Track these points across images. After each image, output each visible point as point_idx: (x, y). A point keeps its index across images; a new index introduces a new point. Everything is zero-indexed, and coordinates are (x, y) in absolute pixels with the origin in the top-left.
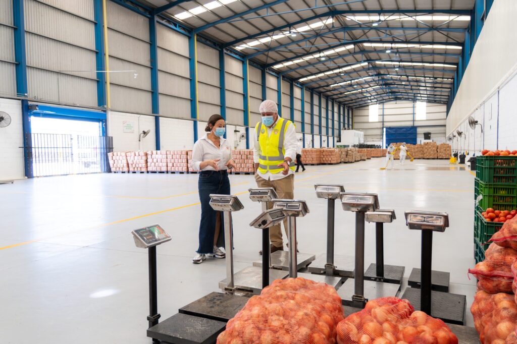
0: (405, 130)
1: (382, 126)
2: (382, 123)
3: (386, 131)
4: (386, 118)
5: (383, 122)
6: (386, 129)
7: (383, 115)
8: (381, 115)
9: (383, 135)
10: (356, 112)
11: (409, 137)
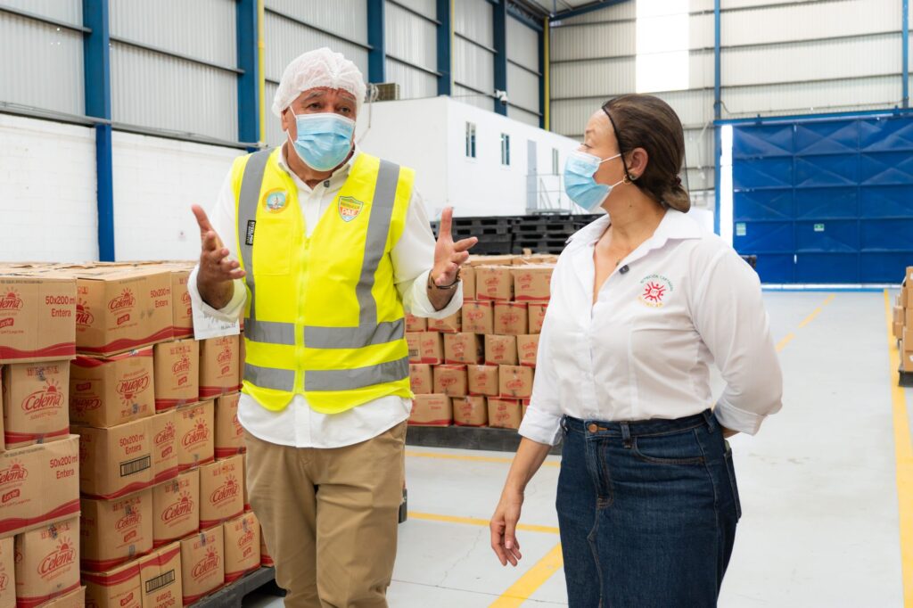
0: (849, 133)
1: (711, 117)
2: (711, 100)
3: (739, 146)
4: (736, 68)
5: (718, 89)
6: (735, 128)
7: (718, 49)
8: (707, 49)
9: (717, 169)
10: (567, 42)
11: (876, 179)
